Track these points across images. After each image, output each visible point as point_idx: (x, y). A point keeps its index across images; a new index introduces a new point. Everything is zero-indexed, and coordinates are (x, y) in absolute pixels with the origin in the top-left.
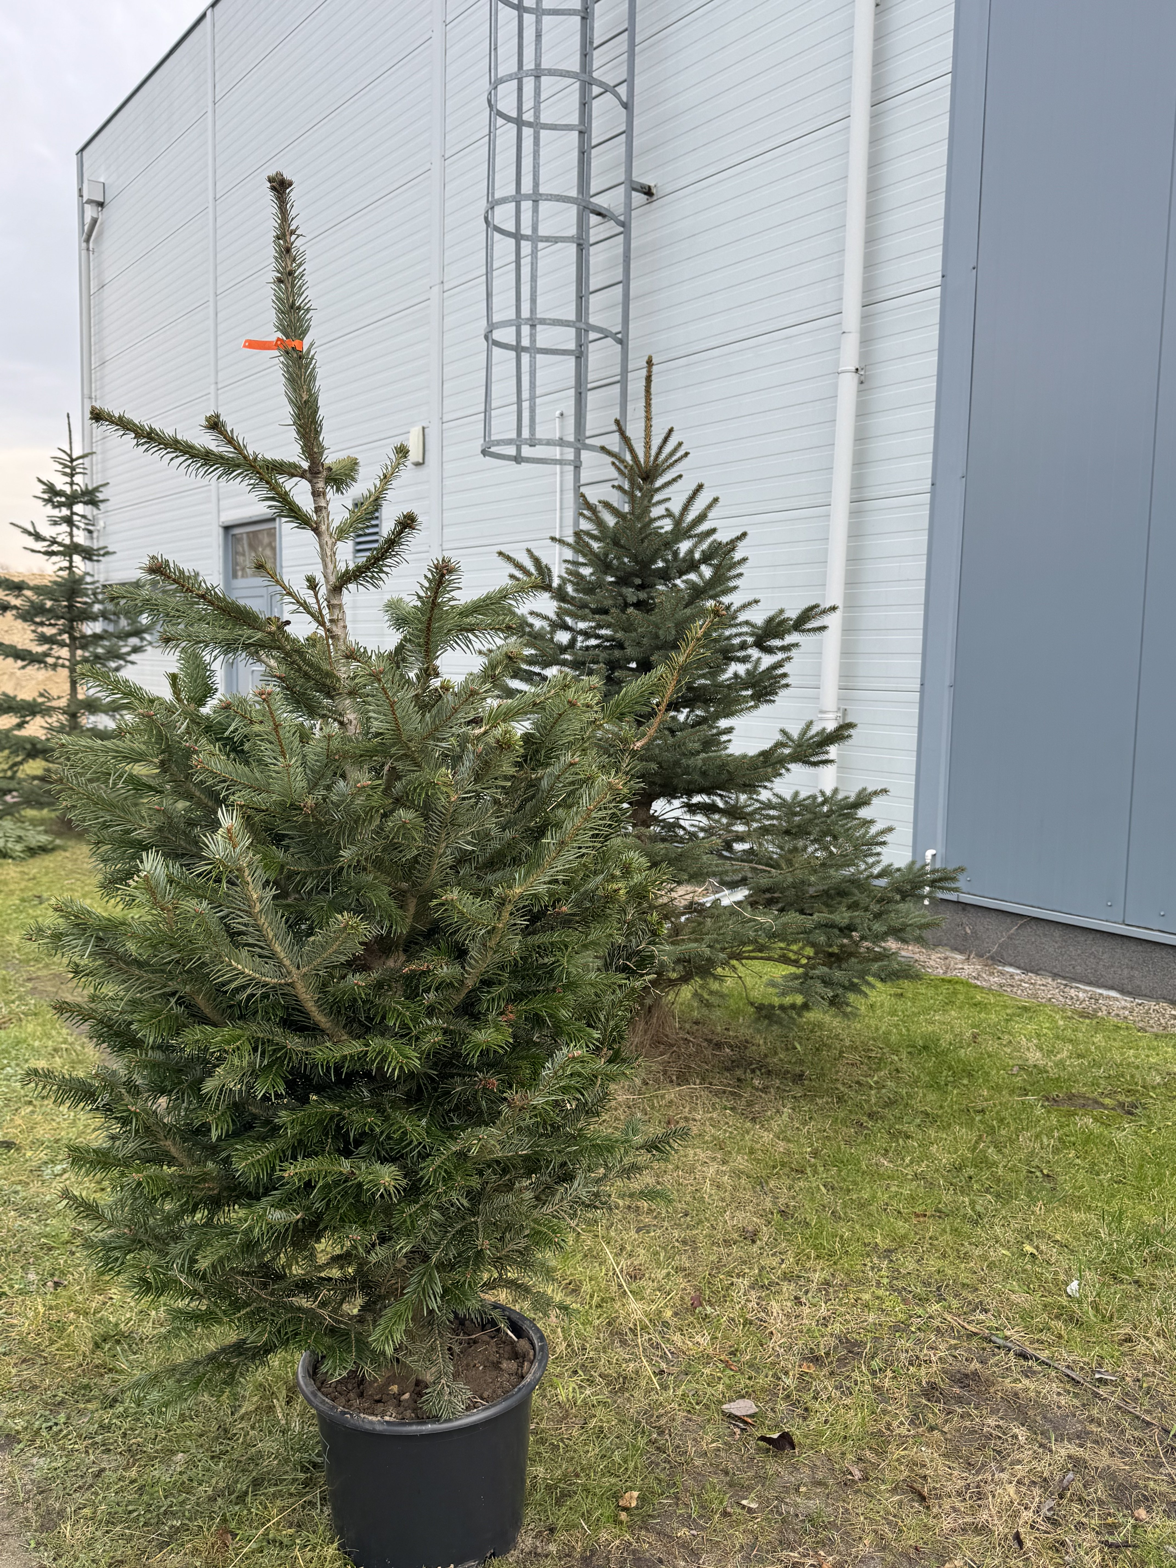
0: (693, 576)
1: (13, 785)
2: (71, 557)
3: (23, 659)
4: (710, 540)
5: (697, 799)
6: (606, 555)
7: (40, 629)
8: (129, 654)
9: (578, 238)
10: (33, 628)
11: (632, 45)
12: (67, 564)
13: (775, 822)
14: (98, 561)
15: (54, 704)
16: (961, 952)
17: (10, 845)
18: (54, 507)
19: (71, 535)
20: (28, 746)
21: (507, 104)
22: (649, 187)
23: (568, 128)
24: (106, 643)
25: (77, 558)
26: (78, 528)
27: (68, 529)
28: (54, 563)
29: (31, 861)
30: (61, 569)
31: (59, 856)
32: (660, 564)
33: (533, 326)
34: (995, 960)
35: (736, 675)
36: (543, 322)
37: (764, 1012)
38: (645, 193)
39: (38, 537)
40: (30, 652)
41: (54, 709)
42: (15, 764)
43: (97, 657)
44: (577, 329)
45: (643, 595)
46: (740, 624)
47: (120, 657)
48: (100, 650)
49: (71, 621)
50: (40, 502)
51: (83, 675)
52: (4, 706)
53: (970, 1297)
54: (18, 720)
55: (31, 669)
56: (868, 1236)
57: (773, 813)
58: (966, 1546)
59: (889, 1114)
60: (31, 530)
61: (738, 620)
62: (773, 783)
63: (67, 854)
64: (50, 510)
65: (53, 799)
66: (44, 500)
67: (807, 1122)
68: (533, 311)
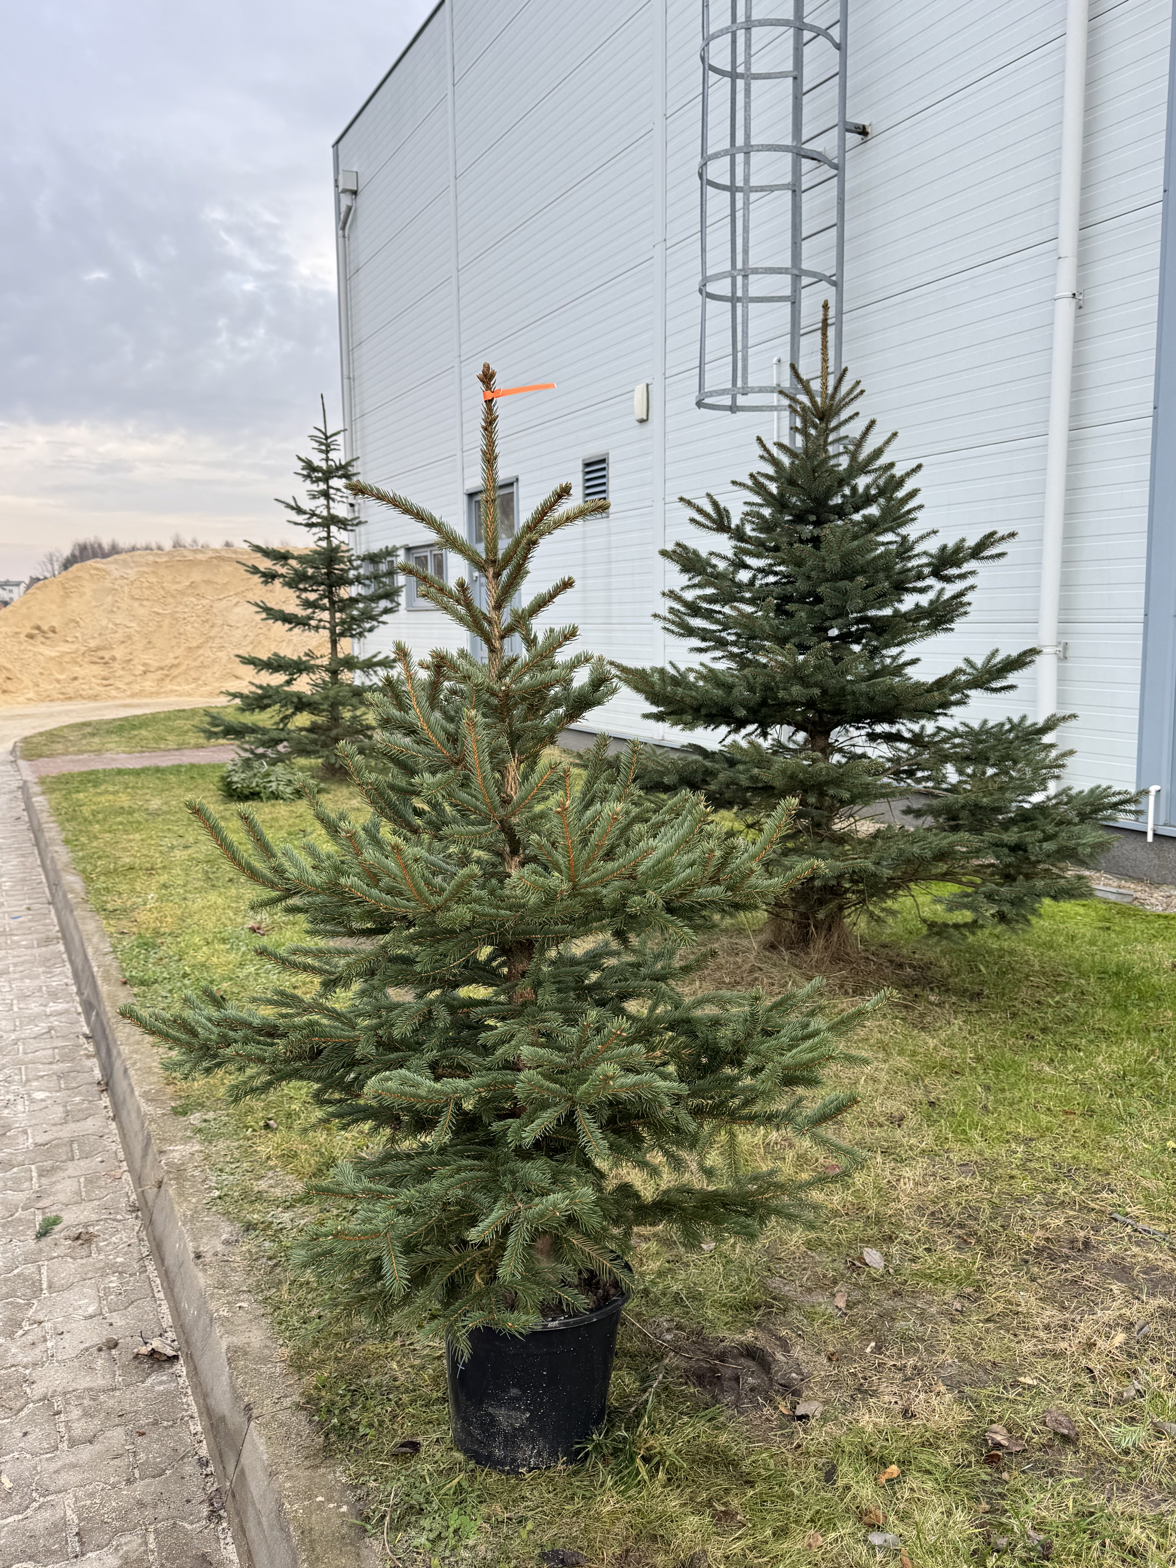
0: (871, 510)
1: (283, 735)
2: (329, 528)
3: (290, 623)
4: (887, 474)
5: (879, 729)
6: (783, 495)
7: (304, 595)
8: (381, 615)
9: (794, 185)
10: (298, 593)
12: (325, 534)
13: (958, 750)
14: (352, 530)
15: (318, 662)
17: (281, 788)
18: (313, 482)
19: (328, 507)
20: (295, 700)
21: (720, 57)
22: (864, 127)
23: (782, 75)
24: (361, 605)
25: (333, 529)
26: (333, 500)
27: (325, 502)
28: (314, 534)
29: (298, 802)
30: (320, 539)
31: (322, 798)
32: (837, 500)
33: (745, 276)
35: (917, 606)
36: (755, 271)
37: (936, 929)
38: (860, 133)
39: (299, 511)
40: (296, 616)
41: (318, 667)
42: (286, 717)
43: (353, 618)
44: (793, 275)
45: (817, 532)
46: (917, 556)
47: (373, 618)
48: (355, 613)
49: (330, 586)
50: (301, 479)
51: (342, 634)
52: (275, 665)
53: (1099, 1179)
54: (287, 678)
55: (297, 630)
56: (1011, 1126)
57: (957, 741)
58: (1042, 1366)
59: (1062, 1029)
60: (293, 504)
61: (915, 552)
62: (953, 710)
63: (330, 796)
64: (309, 485)
65: (318, 748)
66: (304, 476)
67: (976, 1033)
68: (747, 260)
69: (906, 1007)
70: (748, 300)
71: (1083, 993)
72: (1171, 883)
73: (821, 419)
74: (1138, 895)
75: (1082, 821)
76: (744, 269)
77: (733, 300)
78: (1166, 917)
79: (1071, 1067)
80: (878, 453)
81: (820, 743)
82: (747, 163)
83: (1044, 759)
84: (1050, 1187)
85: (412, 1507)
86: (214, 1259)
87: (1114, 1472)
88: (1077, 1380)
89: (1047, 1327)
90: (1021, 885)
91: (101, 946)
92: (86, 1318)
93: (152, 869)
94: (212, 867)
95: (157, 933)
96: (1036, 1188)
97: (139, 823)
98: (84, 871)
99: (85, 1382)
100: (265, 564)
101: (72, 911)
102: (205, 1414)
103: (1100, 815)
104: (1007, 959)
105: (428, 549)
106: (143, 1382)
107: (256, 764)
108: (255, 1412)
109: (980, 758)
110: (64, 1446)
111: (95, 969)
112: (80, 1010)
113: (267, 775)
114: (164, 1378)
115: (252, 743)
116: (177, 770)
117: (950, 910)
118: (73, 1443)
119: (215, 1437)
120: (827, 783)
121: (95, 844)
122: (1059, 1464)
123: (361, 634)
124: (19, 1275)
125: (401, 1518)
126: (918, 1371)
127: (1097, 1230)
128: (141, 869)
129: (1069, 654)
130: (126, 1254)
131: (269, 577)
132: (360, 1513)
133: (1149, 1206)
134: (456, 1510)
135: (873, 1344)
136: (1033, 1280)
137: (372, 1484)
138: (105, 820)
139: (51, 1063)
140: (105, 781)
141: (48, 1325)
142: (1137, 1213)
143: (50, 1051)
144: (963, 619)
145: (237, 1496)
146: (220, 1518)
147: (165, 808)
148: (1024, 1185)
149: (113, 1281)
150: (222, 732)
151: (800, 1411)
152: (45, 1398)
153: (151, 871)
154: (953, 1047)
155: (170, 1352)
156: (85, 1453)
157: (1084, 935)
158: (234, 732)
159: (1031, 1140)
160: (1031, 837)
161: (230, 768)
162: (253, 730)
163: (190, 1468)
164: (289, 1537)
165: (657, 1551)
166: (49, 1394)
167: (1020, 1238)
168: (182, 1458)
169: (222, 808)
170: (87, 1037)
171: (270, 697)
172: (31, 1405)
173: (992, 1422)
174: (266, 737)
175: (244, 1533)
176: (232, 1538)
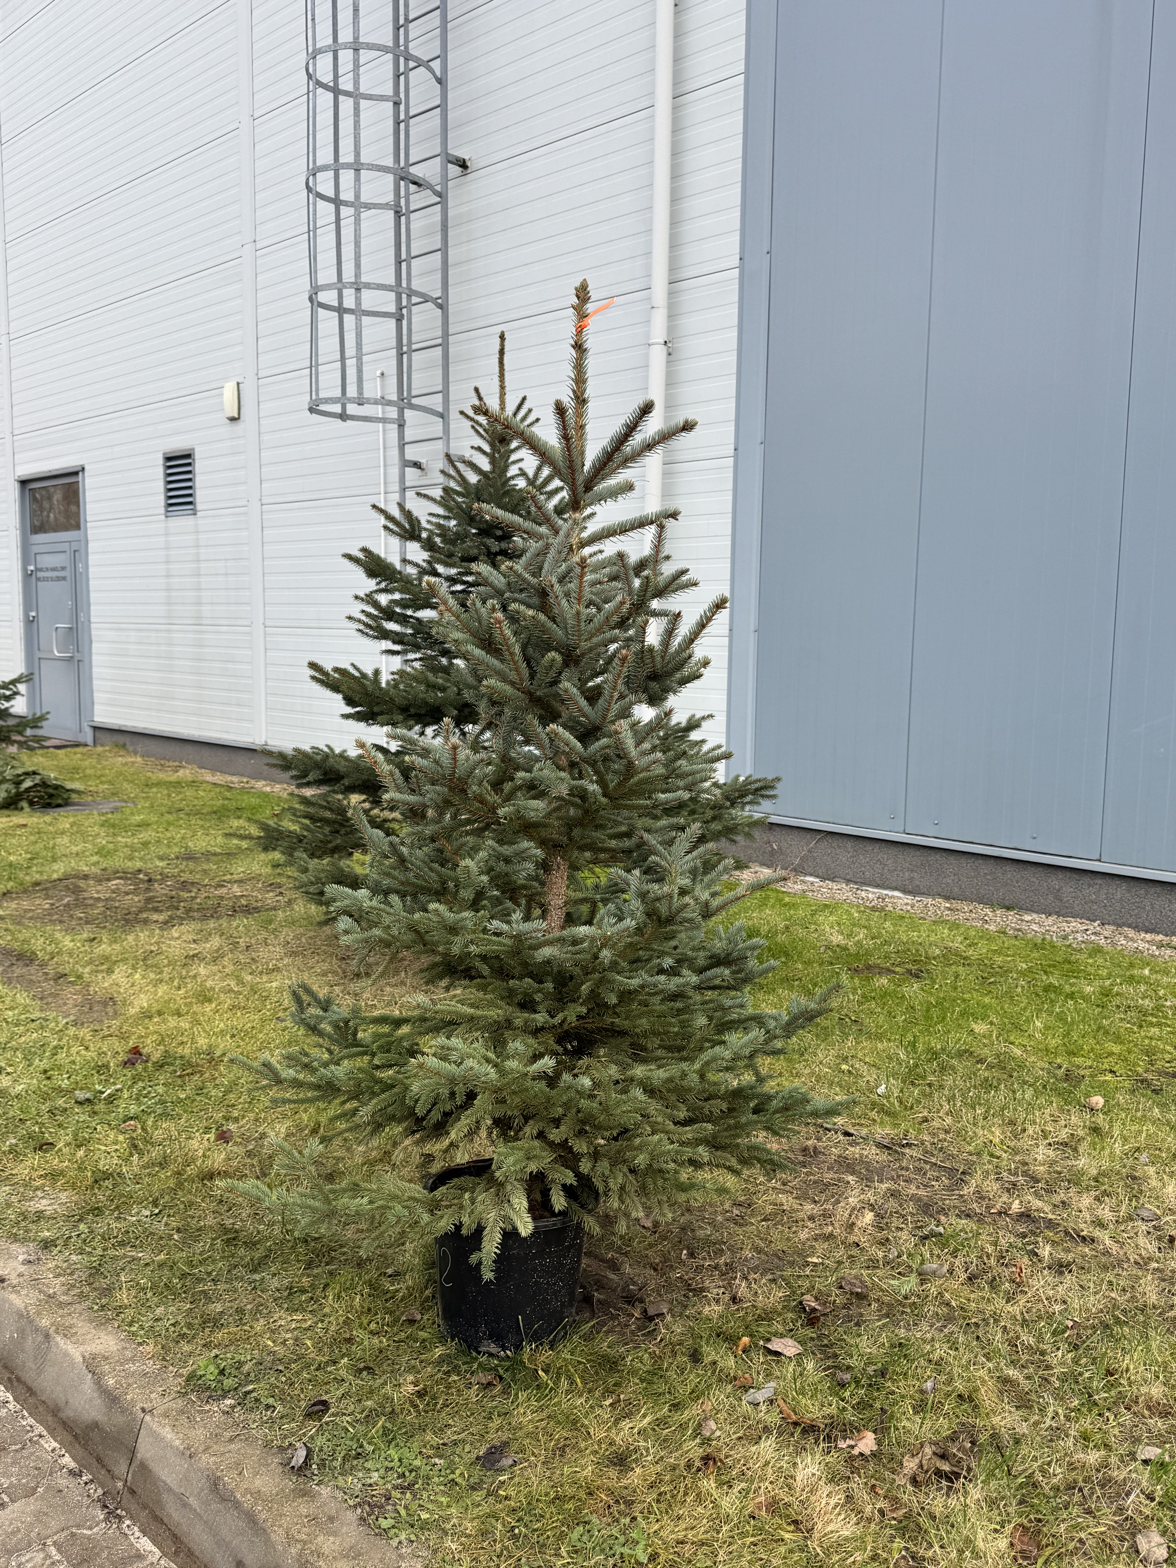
6: (469, 508)
9: (395, 206)
11: (445, 21)
16: (769, 867)
21: (324, 72)
22: (464, 160)
23: (382, 98)
33: (357, 290)
38: (460, 166)
44: (398, 293)
58: (821, 1247)
68: (358, 275)
70: (359, 312)
73: (501, 443)
75: (732, 805)
76: (356, 283)
77: (341, 310)
82: (357, 179)
83: (698, 754)
86: (21, 1279)
87: (903, 1312)
89: (811, 1218)
102: (60, 1430)
103: (745, 801)
119: (85, 1447)
122: (861, 1315)
126: (730, 1266)
127: (819, 1140)
134: (391, 1445)
135: (685, 1252)
136: (784, 1184)
142: (843, 1123)
145: (139, 1491)
146: (120, 1517)
151: (651, 1312)
163: (63, 1481)
164: (238, 1503)
168: (50, 1474)
173: (803, 1294)
175: (162, 1522)
176: (142, 1531)
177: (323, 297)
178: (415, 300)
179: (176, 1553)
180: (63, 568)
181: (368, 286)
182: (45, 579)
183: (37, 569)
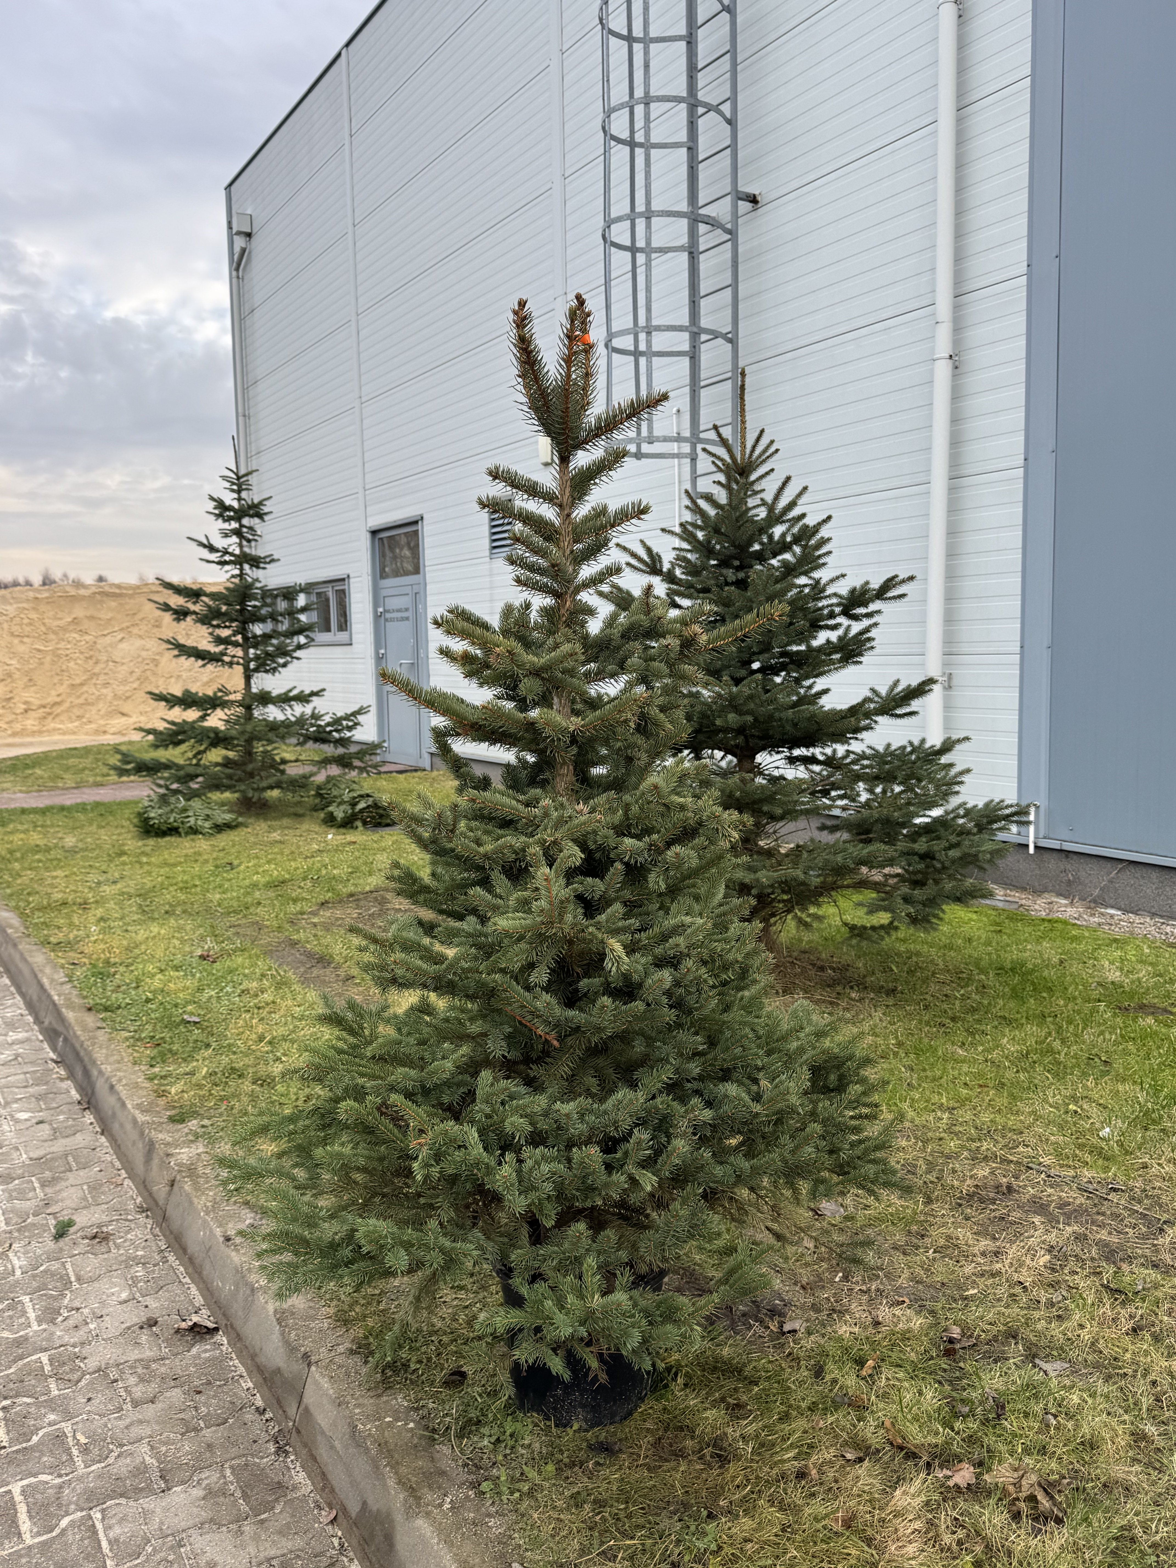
0: (787, 556)
1: (199, 770)
2: (241, 565)
3: (203, 659)
4: (801, 523)
5: (797, 752)
6: (709, 542)
7: (217, 632)
8: (294, 651)
9: (691, 247)
10: (210, 630)
11: (734, 64)
12: (237, 572)
13: (867, 770)
14: (264, 568)
15: (232, 697)
16: (1066, 897)
17: (200, 823)
18: (225, 521)
19: (241, 546)
20: (212, 735)
21: (620, 128)
22: (754, 196)
23: (676, 145)
24: (274, 641)
25: (246, 567)
27: (237, 540)
28: (227, 572)
29: (219, 836)
30: (233, 576)
31: (242, 832)
32: (757, 547)
33: (649, 333)
34: (1096, 903)
35: (828, 641)
37: (856, 932)
38: (751, 202)
39: (212, 549)
40: (209, 652)
41: (232, 702)
42: (199, 753)
43: (267, 654)
44: (690, 332)
45: (741, 575)
46: (829, 596)
47: (285, 654)
48: (270, 649)
49: (244, 623)
50: (213, 518)
51: (256, 670)
52: (188, 701)
53: (1015, 1137)
54: (200, 714)
55: (210, 667)
56: (935, 1098)
57: (866, 762)
58: (982, 1283)
59: (970, 1018)
60: (205, 542)
61: (828, 593)
62: (864, 735)
63: (249, 830)
64: (221, 524)
65: (234, 782)
66: (216, 515)
67: (894, 1023)
68: (649, 319)
69: (831, 1003)
70: (651, 354)
71: (984, 987)
72: (1051, 891)
73: (741, 474)
74: (1023, 902)
75: (980, 831)
76: (647, 327)
77: (636, 354)
78: (1049, 921)
79: (980, 1048)
80: (792, 504)
81: (747, 765)
82: (648, 226)
83: (945, 777)
84: (975, 1145)
85: (470, 1420)
88: (1012, 1291)
89: (983, 1254)
90: (930, 890)
91: (56, 977)
92: (121, 1303)
93: (85, 903)
94: (145, 900)
95: (107, 962)
96: (963, 1147)
97: (59, 860)
98: (17, 908)
99: (134, 1355)
100: (176, 601)
101: (15, 945)
102: (255, 1372)
103: (995, 826)
104: (914, 959)
105: (330, 585)
106: (188, 1351)
107: (172, 800)
108: (313, 1358)
109: (888, 778)
110: (129, 1406)
111: (56, 998)
112: (41, 1037)
113: (185, 810)
114: (208, 1347)
115: (167, 779)
116: (82, 808)
117: (870, 912)
118: (136, 1404)
119: (270, 1389)
120: (761, 801)
121: (19, 881)
122: (1004, 1353)
123: (274, 670)
124: (45, 1271)
125: (463, 1428)
126: (880, 1293)
127: (1017, 1177)
128: (74, 904)
129: (954, 682)
130: (144, 1248)
131: (181, 614)
132: (426, 1428)
133: (1059, 1155)
134: (510, 1418)
135: (841, 1274)
136: (967, 1219)
137: (431, 1405)
138: (22, 858)
139: (26, 1087)
140: (12, 821)
141: (86, 1311)
142: (1048, 1162)
143: (22, 1076)
144: (871, 653)
145: (303, 1432)
146: (287, 1452)
147: (80, 845)
148: (953, 1144)
149: (139, 1271)
150: (134, 768)
151: (787, 1327)
152: (99, 1370)
153: (84, 905)
154: (876, 1035)
155: (211, 1325)
156: (150, 1411)
157: (979, 938)
158: (147, 769)
159: (953, 1109)
160: (937, 846)
161: (146, 804)
162: (167, 766)
163: (249, 1416)
164: (367, 1450)
165: (684, 1438)
166: (103, 1367)
167: (953, 1186)
168: (241, 1409)
169: (140, 843)
170: (56, 1062)
171: (184, 732)
172: (88, 1377)
173: (947, 1326)
174: (182, 773)
175: (315, 1459)
176: (302, 1466)
177: (617, 343)
178: (704, 337)
179: (323, 1489)
180: (407, 610)
181: (658, 328)
182: (392, 620)
183: (385, 611)
